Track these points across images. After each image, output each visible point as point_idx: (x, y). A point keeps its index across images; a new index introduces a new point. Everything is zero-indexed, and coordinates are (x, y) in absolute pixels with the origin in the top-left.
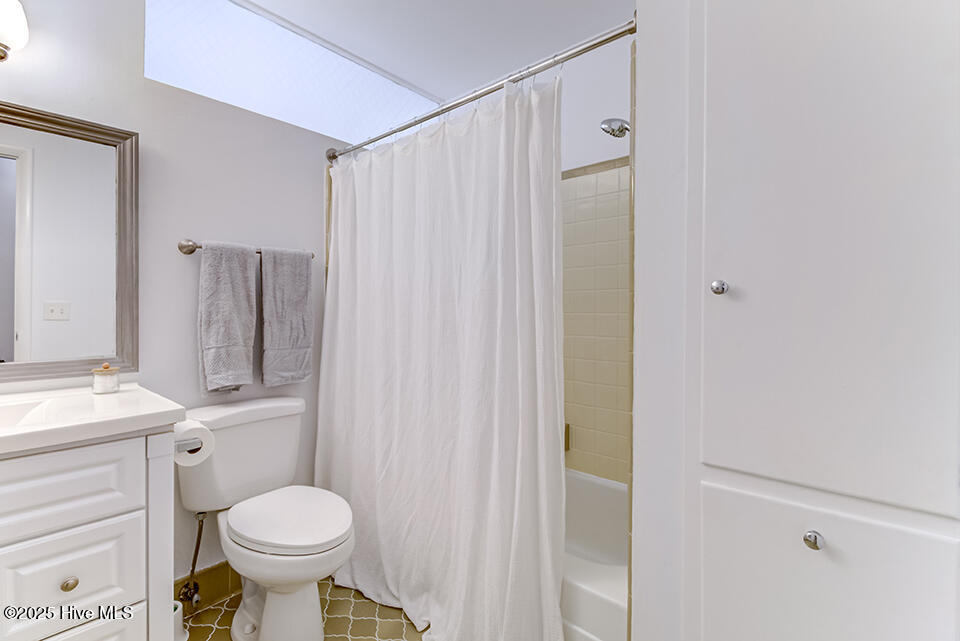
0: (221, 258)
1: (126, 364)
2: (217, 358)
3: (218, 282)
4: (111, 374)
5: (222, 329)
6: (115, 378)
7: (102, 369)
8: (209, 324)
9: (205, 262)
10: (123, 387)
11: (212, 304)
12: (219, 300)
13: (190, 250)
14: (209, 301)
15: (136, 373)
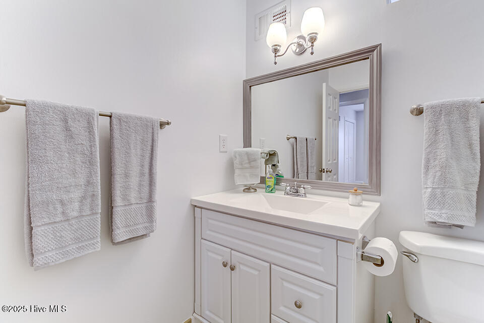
0: (440, 114)
1: (373, 190)
2: (433, 196)
3: (436, 133)
4: (359, 194)
5: (439, 174)
6: (359, 197)
7: (354, 191)
8: (427, 168)
9: (426, 119)
10: (364, 203)
11: (430, 152)
12: (436, 149)
13: (419, 112)
14: (428, 150)
15: (378, 197)
